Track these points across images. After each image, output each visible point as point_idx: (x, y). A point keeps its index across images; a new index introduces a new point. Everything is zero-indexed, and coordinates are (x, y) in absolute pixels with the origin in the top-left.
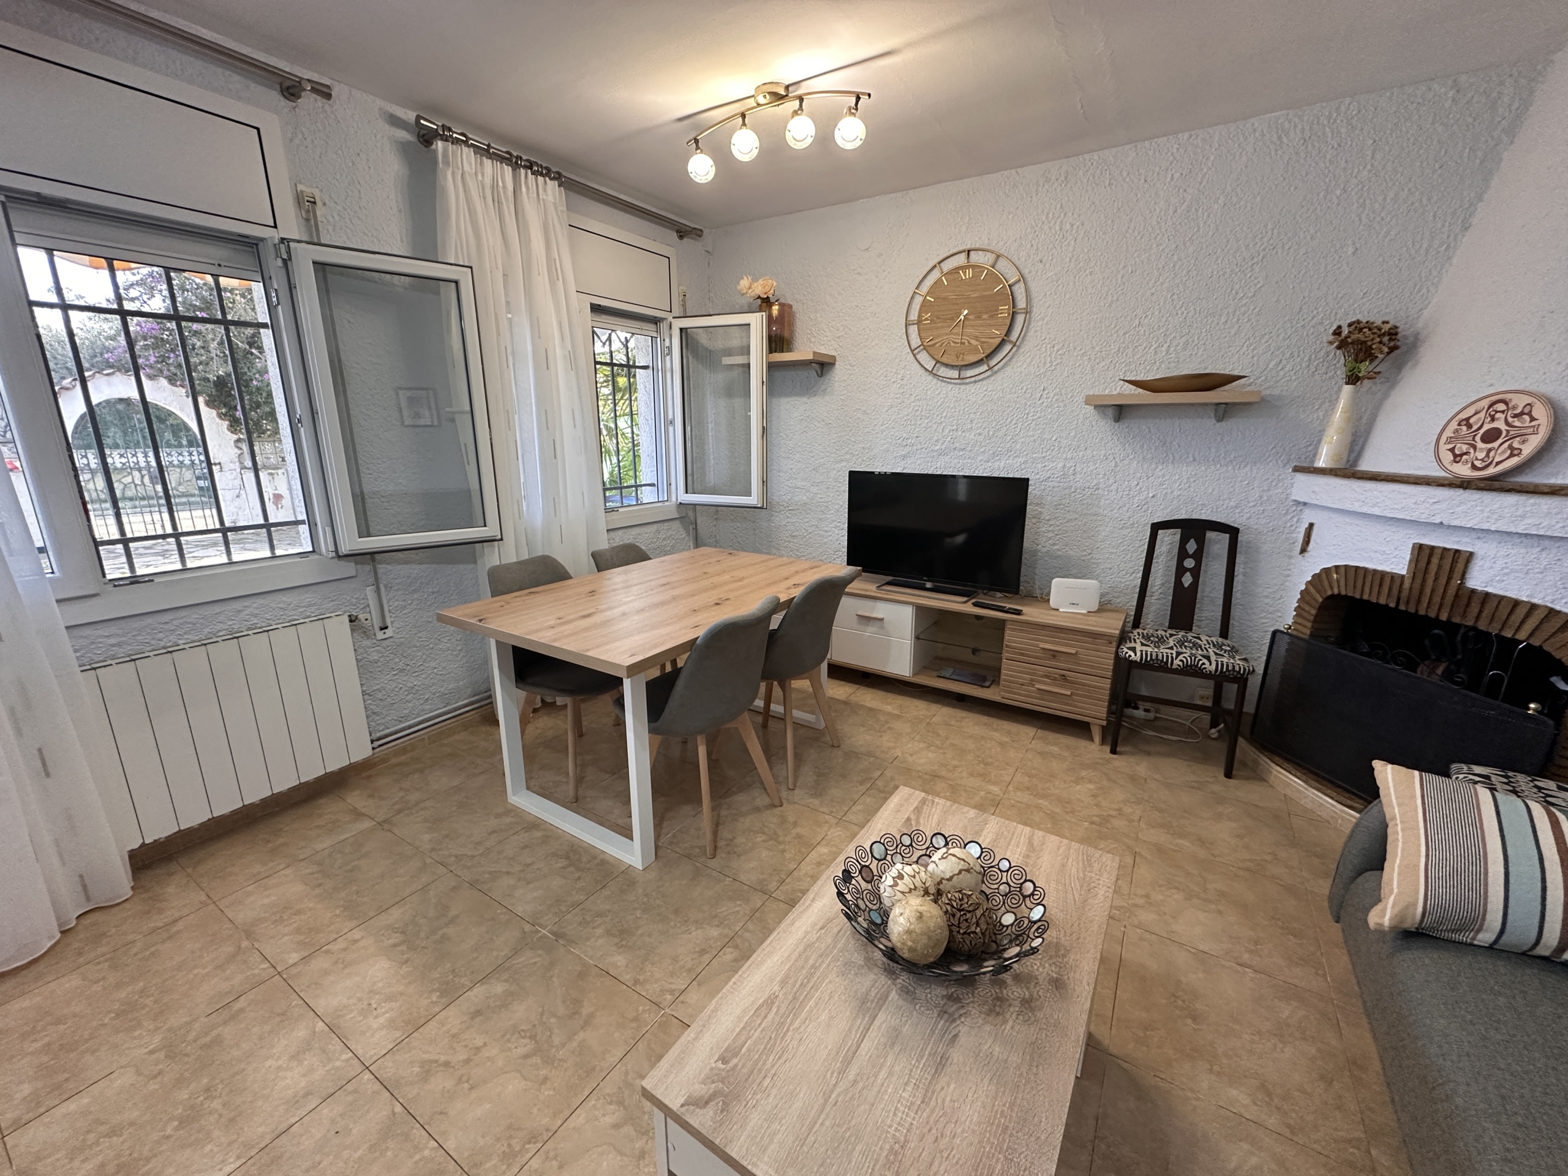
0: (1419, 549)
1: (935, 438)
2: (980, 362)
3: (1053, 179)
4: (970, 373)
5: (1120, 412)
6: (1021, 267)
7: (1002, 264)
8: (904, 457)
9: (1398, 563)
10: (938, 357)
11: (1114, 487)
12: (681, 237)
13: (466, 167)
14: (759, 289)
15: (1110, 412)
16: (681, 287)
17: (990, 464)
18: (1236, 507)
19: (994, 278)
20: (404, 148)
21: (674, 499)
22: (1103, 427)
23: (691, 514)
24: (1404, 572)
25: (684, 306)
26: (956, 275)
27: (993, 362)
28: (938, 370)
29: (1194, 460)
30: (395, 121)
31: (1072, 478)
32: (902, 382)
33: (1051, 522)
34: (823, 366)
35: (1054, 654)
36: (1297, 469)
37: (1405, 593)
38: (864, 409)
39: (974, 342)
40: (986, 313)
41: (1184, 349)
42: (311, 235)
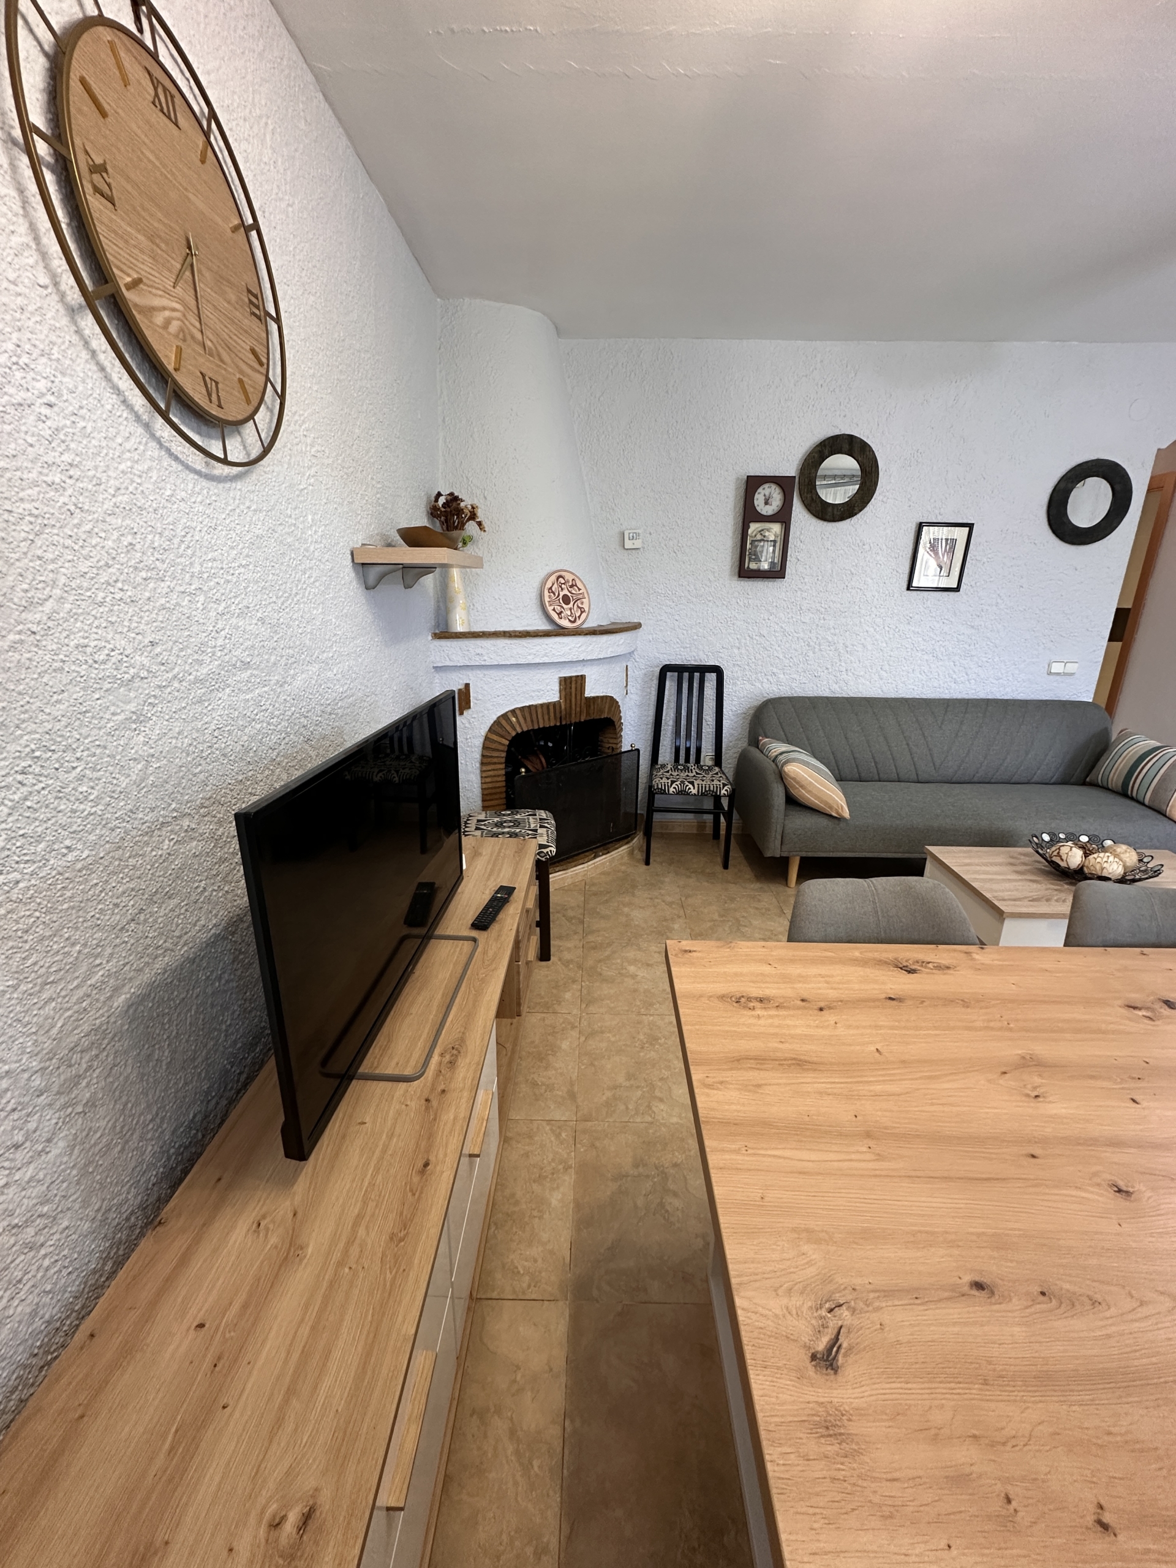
0: (564, 680)
24: (558, 699)
36: (437, 636)
37: (563, 713)
39: (227, 361)
40: (229, 285)
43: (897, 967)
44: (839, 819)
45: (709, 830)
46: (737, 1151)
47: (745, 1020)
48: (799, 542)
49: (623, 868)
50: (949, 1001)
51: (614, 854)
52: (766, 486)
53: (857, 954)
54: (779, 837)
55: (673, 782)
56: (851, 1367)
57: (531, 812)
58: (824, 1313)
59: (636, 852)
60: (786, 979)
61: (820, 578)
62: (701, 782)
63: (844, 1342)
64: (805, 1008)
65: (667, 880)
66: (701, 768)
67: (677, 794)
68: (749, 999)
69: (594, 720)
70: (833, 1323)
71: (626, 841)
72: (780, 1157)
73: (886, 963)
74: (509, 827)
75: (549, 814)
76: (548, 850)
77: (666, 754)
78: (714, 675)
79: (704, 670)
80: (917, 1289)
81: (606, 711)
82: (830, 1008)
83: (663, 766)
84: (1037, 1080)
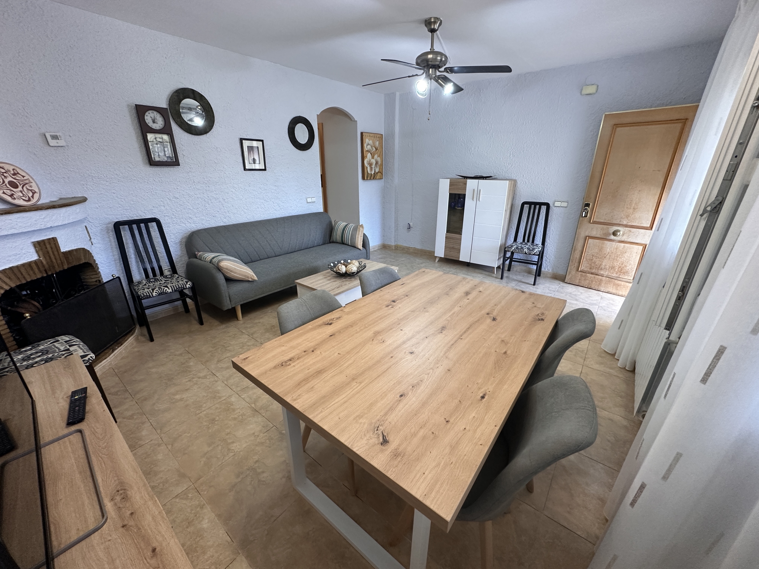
0: (37, 243)
24: (37, 258)
37: (47, 266)
43: (326, 325)
44: (253, 281)
45: (182, 309)
46: (321, 412)
47: (290, 370)
48: (181, 145)
49: (136, 349)
50: (347, 327)
51: (126, 344)
52: (150, 112)
53: (310, 327)
54: (228, 299)
55: (153, 290)
56: (390, 438)
57: (52, 340)
58: (376, 432)
59: (139, 338)
60: (293, 348)
61: (200, 165)
62: (172, 285)
63: (385, 434)
64: (307, 354)
65: (170, 344)
66: (166, 277)
67: (159, 295)
68: (286, 362)
69: (75, 266)
70: (380, 432)
71: (131, 333)
72: (335, 404)
73: (321, 325)
74: (39, 356)
75: (71, 337)
76: (89, 357)
77: (137, 275)
78: (154, 224)
79: (146, 221)
80: (391, 408)
81: (83, 258)
82: (315, 349)
83: (139, 283)
84: (381, 337)
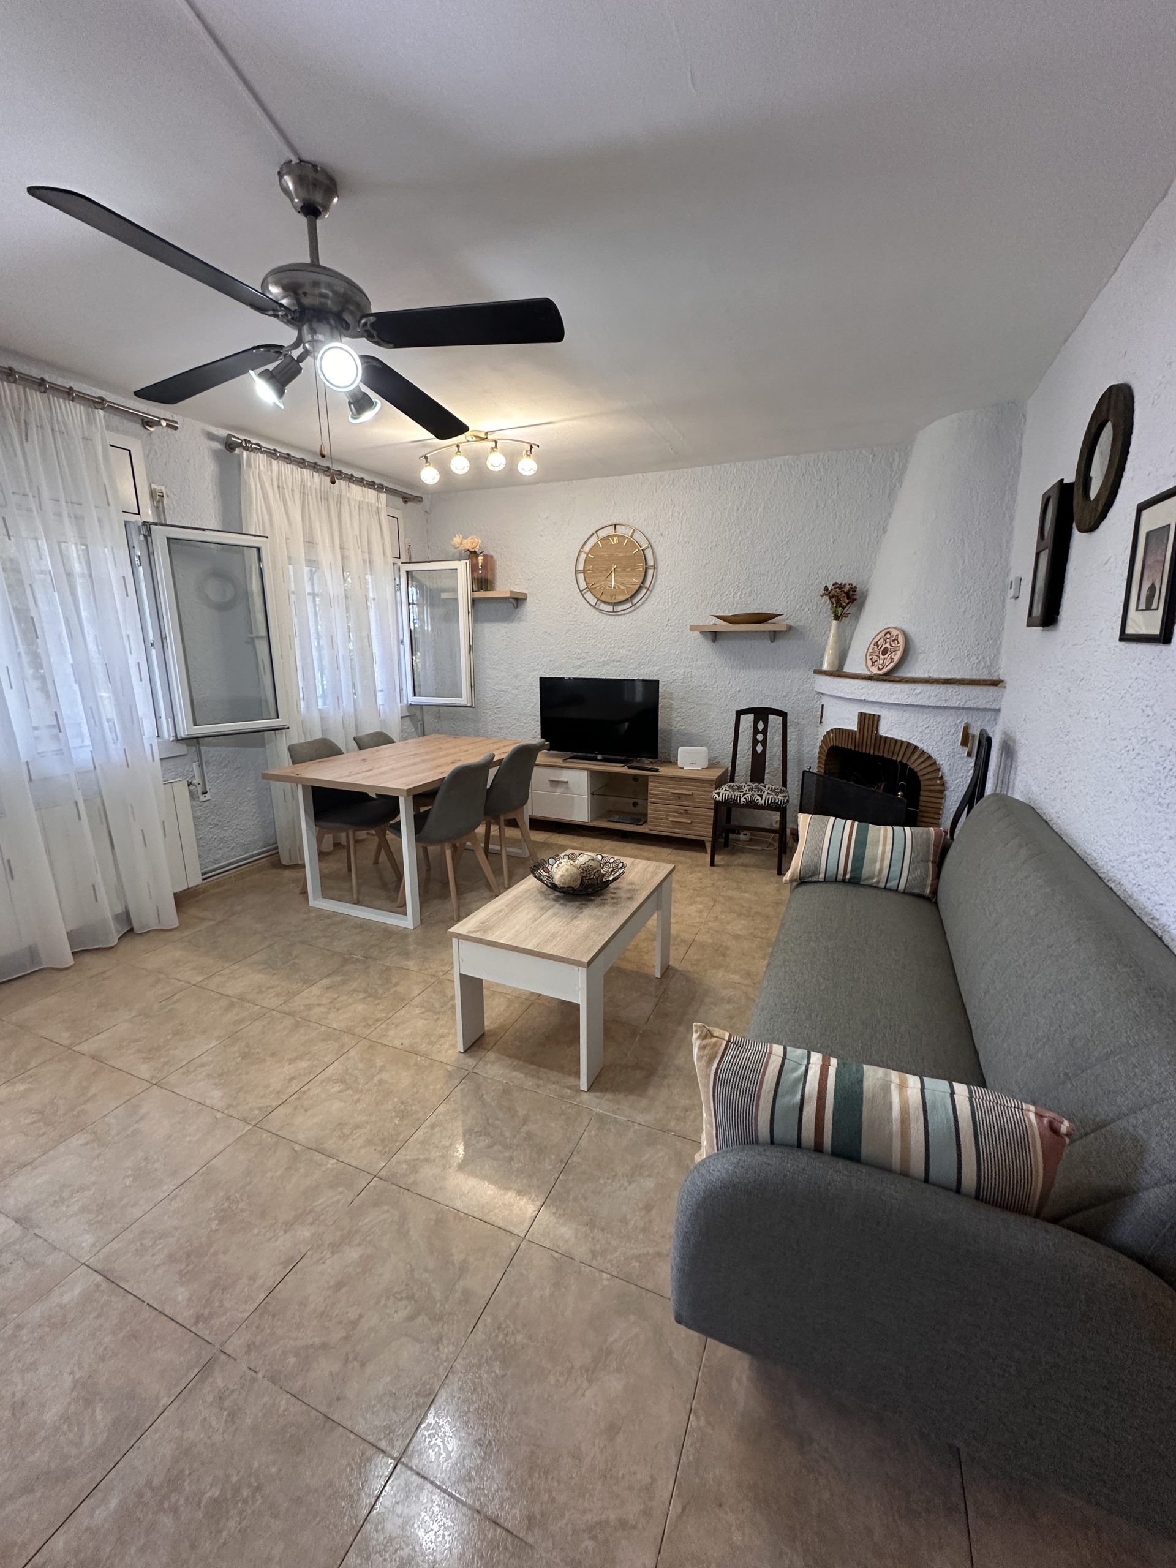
0: (861, 715)
1: (600, 653)
2: (626, 601)
3: (666, 482)
4: (620, 608)
5: (714, 636)
6: (649, 538)
7: (637, 536)
8: (580, 666)
9: (853, 725)
10: (599, 597)
11: (716, 685)
12: (406, 502)
13: (262, 468)
14: (469, 544)
15: (709, 636)
16: (407, 539)
17: (637, 671)
18: (786, 696)
19: (632, 544)
20: (216, 454)
21: (405, 701)
22: (706, 645)
23: (418, 713)
24: (856, 730)
25: (409, 553)
26: (607, 541)
27: (635, 601)
28: (599, 606)
29: (761, 667)
30: (211, 437)
31: (690, 679)
32: (575, 613)
33: (679, 710)
34: (518, 601)
35: (679, 796)
36: (816, 672)
37: (857, 741)
38: (549, 632)
39: (622, 587)
40: (628, 568)
41: (750, 596)
42: (159, 517)
